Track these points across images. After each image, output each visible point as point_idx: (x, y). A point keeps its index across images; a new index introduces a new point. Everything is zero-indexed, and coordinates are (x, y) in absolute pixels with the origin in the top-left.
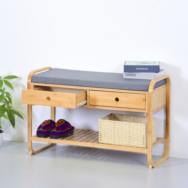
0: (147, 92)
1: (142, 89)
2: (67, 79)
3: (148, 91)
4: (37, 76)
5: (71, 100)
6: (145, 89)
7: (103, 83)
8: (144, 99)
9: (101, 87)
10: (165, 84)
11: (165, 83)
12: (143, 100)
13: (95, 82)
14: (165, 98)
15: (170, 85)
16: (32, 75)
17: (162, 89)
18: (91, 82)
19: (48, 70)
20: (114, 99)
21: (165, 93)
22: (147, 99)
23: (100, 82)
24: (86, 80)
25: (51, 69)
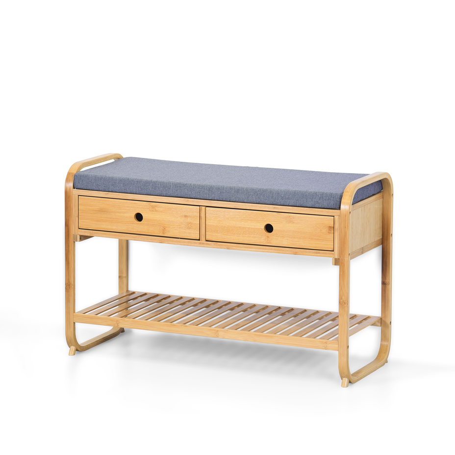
0: (338, 211)
1: (325, 205)
2: (154, 182)
3: (339, 208)
4: (86, 173)
5: (189, 220)
6: (332, 203)
7: (238, 191)
8: (330, 227)
9: (232, 199)
10: (379, 192)
11: (378, 190)
12: (330, 230)
13: (218, 189)
14: (379, 225)
15: (391, 195)
16: (75, 172)
17: (373, 204)
18: (211, 189)
19: (113, 160)
20: (263, 227)
21: (379, 213)
22: (337, 226)
23: (231, 188)
24: (199, 183)
25: (118, 159)
